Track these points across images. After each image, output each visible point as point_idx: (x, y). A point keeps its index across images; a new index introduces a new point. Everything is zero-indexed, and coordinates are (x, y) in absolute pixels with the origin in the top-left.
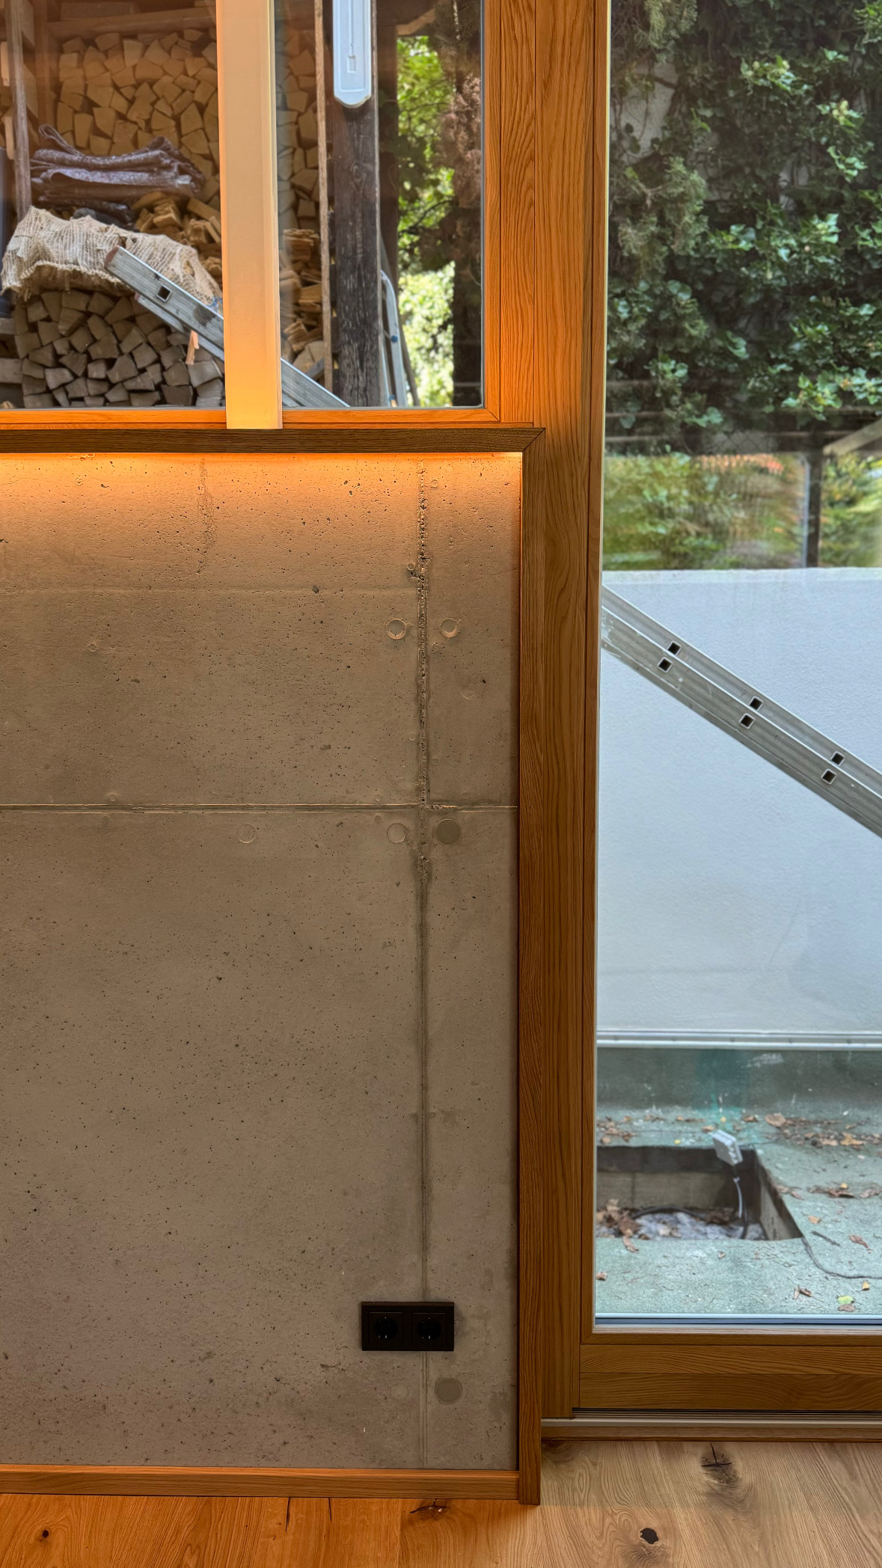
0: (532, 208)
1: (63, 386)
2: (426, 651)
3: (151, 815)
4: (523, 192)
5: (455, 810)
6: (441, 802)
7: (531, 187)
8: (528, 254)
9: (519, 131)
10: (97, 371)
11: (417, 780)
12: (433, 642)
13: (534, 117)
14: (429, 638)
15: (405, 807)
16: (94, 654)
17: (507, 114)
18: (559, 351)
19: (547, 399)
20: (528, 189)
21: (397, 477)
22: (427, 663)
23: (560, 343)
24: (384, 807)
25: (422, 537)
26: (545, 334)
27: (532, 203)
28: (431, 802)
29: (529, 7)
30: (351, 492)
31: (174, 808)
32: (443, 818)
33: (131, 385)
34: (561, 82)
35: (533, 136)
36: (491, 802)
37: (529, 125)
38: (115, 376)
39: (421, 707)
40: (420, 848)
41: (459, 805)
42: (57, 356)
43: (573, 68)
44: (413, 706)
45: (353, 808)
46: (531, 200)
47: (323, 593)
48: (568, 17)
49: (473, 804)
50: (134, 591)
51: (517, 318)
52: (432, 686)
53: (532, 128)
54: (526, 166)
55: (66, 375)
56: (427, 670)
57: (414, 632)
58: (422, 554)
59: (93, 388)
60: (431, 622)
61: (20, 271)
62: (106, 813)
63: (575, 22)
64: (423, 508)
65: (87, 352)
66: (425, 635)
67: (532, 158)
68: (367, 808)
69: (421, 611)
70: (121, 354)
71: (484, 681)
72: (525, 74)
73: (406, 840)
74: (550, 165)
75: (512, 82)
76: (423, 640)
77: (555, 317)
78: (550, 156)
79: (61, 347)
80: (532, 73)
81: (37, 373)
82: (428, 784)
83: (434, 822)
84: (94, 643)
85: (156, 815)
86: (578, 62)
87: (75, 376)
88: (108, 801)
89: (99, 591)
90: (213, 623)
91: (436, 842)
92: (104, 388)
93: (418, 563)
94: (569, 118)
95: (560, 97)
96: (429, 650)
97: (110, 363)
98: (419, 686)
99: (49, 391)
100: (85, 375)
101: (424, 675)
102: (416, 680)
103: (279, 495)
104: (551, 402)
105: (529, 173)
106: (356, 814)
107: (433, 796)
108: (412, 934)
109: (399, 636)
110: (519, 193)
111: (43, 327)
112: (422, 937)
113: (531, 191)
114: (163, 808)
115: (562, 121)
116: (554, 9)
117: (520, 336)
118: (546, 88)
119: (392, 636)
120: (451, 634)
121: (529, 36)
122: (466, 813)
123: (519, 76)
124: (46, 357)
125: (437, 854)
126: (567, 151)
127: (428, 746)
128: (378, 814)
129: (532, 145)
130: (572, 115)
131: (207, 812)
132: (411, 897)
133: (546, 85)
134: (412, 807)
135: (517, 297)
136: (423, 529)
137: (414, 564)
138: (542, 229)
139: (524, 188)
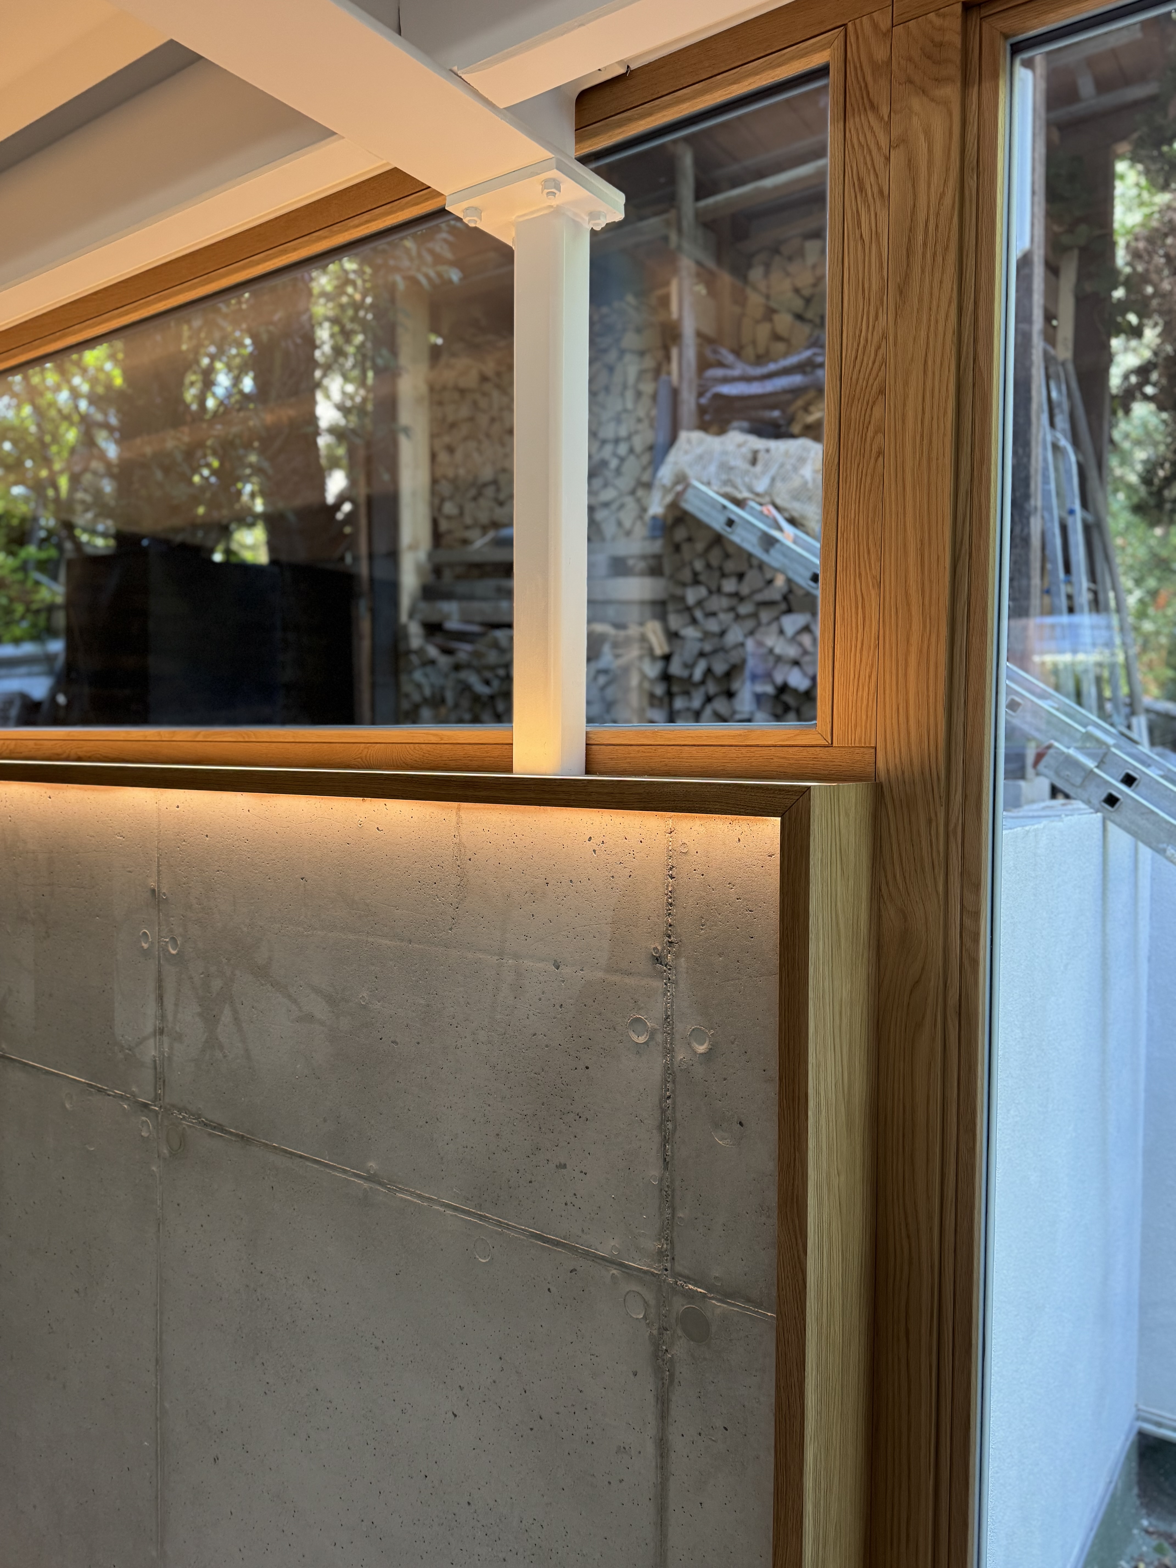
0: (881, 459)
1: (700, 603)
2: (672, 1064)
3: (402, 1199)
4: (868, 439)
5: (704, 1296)
6: (688, 1279)
7: (880, 430)
8: (873, 522)
9: (865, 360)
10: (729, 585)
11: (659, 1240)
12: (681, 1055)
13: (885, 336)
14: (676, 1049)
15: (645, 1272)
16: (364, 1007)
17: (850, 338)
18: (914, 649)
19: (895, 716)
20: (876, 433)
21: (643, 836)
22: (674, 1082)
23: (915, 639)
24: (622, 1265)
25: (670, 914)
26: (894, 627)
27: (881, 453)
28: (677, 1275)
29: (881, 192)
30: (594, 851)
31: (420, 1196)
32: (689, 1303)
33: (759, 597)
34: (922, 280)
35: (884, 362)
36: (748, 1300)
37: (879, 347)
38: (745, 590)
39: (665, 1141)
40: (660, 1334)
41: (709, 1291)
42: (695, 574)
43: (939, 259)
44: (657, 1138)
45: (587, 1253)
46: (880, 448)
47: (565, 970)
48: (932, 190)
49: (726, 1295)
50: (398, 943)
51: (857, 608)
52: (678, 1115)
53: (882, 351)
54: (874, 403)
55: (703, 591)
56: (673, 1092)
57: (659, 1038)
58: (669, 937)
59: (725, 602)
60: (679, 1027)
61: (664, 497)
62: (366, 1185)
63: (943, 195)
64: (672, 878)
65: (721, 568)
66: (671, 1044)
67: (882, 392)
68: (603, 1258)
69: (666, 1011)
70: (751, 566)
71: (741, 1124)
72: (874, 282)
73: (645, 1318)
74: (905, 397)
75: (856, 293)
76: (669, 1051)
77: (908, 604)
78: (906, 384)
79: (699, 565)
80: (883, 278)
81: (678, 591)
82: (673, 1248)
83: (679, 1305)
84: (365, 995)
85: (406, 1200)
86: (946, 248)
87: (710, 592)
88: (368, 1172)
89: (371, 939)
90: (462, 989)
91: (680, 1332)
92: (734, 602)
93: (664, 948)
94: (932, 328)
95: (920, 300)
96: (676, 1064)
97: (741, 576)
98: (663, 1111)
99: (688, 609)
100: (719, 590)
101: (669, 1097)
102: (660, 1103)
103: (524, 849)
104: (901, 719)
105: (877, 412)
106: (590, 1263)
107: (678, 1268)
108: (650, 1448)
109: (642, 1040)
110: (863, 439)
111: (685, 548)
112: (662, 1456)
113: (880, 435)
114: (412, 1194)
115: (923, 334)
116: (913, 186)
117: (860, 630)
118: (901, 293)
119: (635, 1038)
120: (701, 1049)
121: (880, 230)
122: (718, 1306)
123: (866, 286)
124: (687, 575)
125: (680, 1349)
126: (930, 374)
127: (673, 1197)
128: (615, 1272)
129: (881, 374)
130: (937, 322)
131: (449, 1212)
132: (650, 1398)
133: (902, 291)
134: (653, 1274)
135: (858, 580)
136: (671, 904)
137: (659, 948)
138: (893, 486)
139: (870, 434)
